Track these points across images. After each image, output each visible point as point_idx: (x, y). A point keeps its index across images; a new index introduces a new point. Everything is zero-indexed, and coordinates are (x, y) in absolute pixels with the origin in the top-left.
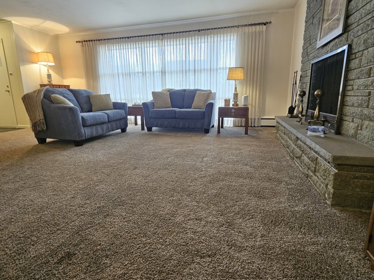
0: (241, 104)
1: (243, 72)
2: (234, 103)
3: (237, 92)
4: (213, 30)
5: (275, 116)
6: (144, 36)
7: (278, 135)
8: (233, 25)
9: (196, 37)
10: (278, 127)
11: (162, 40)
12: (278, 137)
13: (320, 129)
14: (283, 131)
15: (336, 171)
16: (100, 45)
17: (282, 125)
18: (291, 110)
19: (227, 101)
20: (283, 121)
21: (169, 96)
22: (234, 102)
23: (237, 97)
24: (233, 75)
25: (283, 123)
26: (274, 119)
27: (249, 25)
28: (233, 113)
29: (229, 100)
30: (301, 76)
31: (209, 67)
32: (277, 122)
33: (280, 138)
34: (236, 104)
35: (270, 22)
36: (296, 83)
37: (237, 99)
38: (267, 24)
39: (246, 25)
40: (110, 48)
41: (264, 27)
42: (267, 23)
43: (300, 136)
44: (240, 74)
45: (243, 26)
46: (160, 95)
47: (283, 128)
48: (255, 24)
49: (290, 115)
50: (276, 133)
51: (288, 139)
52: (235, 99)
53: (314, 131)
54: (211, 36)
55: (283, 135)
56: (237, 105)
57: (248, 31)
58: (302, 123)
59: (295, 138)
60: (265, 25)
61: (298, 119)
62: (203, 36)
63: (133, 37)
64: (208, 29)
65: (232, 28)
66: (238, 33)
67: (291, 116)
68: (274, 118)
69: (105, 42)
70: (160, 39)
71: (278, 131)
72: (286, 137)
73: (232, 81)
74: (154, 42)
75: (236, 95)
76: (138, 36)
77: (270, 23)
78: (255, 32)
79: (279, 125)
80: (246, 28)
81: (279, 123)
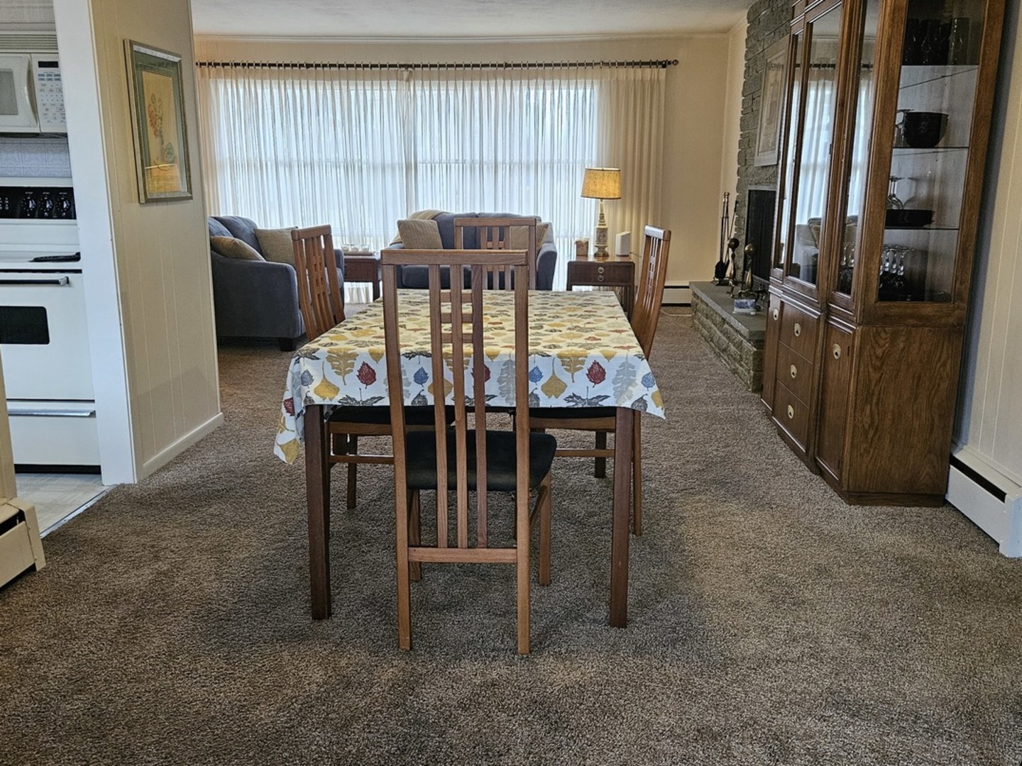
0: (615, 252)
1: (618, 180)
2: (599, 251)
3: (605, 225)
4: (542, 68)
5: (690, 283)
6: (358, 66)
7: (696, 321)
8: (591, 62)
9: (500, 81)
10: (697, 305)
11: (408, 80)
12: (697, 326)
13: (749, 304)
14: (705, 312)
15: (755, 350)
16: (220, 77)
17: (702, 301)
18: (721, 269)
19: (582, 246)
20: (703, 292)
21: (438, 230)
22: (599, 248)
23: (604, 236)
24: (598, 187)
25: (704, 297)
26: (687, 287)
27: (629, 64)
28: (601, 276)
29: (587, 243)
30: (737, 202)
31: (532, 159)
32: (695, 294)
33: (700, 327)
34: (602, 253)
35: (676, 62)
36: (727, 217)
37: (605, 241)
38: (668, 66)
39: (621, 64)
40: (253, 89)
41: (663, 71)
42: (669, 63)
43: (725, 315)
44: (611, 187)
45: (613, 64)
46: (418, 228)
47: (705, 306)
48: (642, 64)
49: (717, 280)
50: (693, 318)
51: (713, 326)
52: (600, 241)
53: (740, 306)
54: (537, 83)
55: (705, 319)
56: (606, 255)
57: (627, 78)
58: (733, 295)
59: (720, 320)
60: (664, 66)
61: (729, 289)
62: (517, 79)
63: (324, 66)
64: (531, 65)
65: (588, 67)
66: (603, 80)
67: (720, 282)
68: (687, 285)
69: (236, 71)
70: (402, 79)
71: (695, 312)
72: (709, 322)
73: (589, 199)
74: (384, 83)
75: (602, 234)
76: (341, 66)
77: (676, 65)
78: (642, 81)
79: (697, 301)
80: (622, 70)
81: (698, 297)
